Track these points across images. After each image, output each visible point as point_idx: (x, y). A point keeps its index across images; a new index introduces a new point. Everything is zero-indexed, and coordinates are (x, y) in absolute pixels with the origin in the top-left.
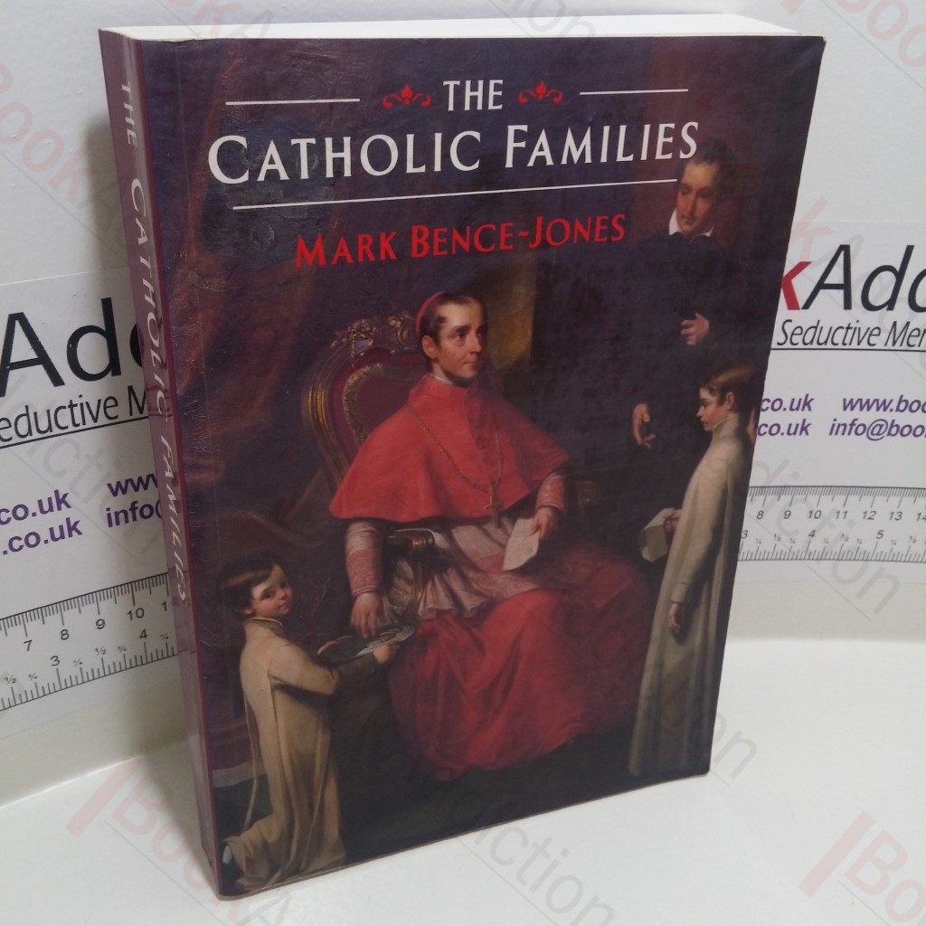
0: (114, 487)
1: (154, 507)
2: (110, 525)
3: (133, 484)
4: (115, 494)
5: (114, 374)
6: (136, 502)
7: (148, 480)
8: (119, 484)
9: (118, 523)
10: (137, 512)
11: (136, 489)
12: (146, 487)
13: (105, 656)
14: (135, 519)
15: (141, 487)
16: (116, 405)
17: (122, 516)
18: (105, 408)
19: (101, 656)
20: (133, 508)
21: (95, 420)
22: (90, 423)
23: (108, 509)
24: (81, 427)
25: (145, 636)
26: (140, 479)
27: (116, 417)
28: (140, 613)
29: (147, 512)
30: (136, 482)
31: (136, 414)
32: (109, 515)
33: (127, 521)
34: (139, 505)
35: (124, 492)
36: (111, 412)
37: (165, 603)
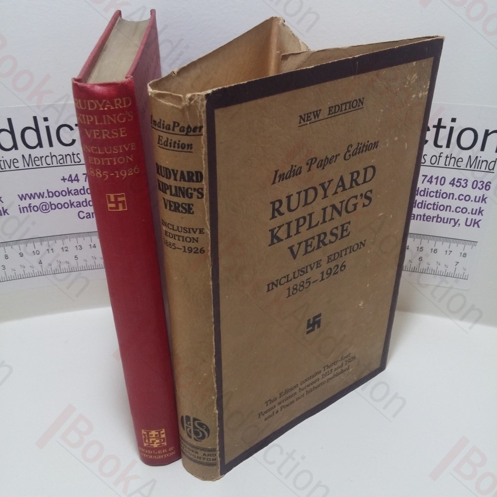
0: (21, 196)
1: (38, 207)
2: (21, 213)
3: (28, 196)
4: (21, 200)
5: (16, 149)
6: (31, 204)
7: (35, 195)
8: (22, 195)
9: (24, 212)
10: (32, 208)
11: (30, 199)
12: (34, 198)
13: (25, 269)
14: (31, 211)
15: (32, 198)
16: (18, 162)
17: (25, 209)
18: (13, 163)
19: (23, 269)
20: (30, 207)
21: (10, 167)
22: (8, 168)
23: (19, 206)
24: (4, 170)
25: (41, 263)
26: (31, 194)
27: (18, 167)
28: (38, 252)
29: (36, 209)
30: (30, 196)
31: (27, 167)
32: (20, 208)
33: (28, 212)
34: (32, 205)
35: (25, 199)
36: (16, 165)
37: (48, 250)
